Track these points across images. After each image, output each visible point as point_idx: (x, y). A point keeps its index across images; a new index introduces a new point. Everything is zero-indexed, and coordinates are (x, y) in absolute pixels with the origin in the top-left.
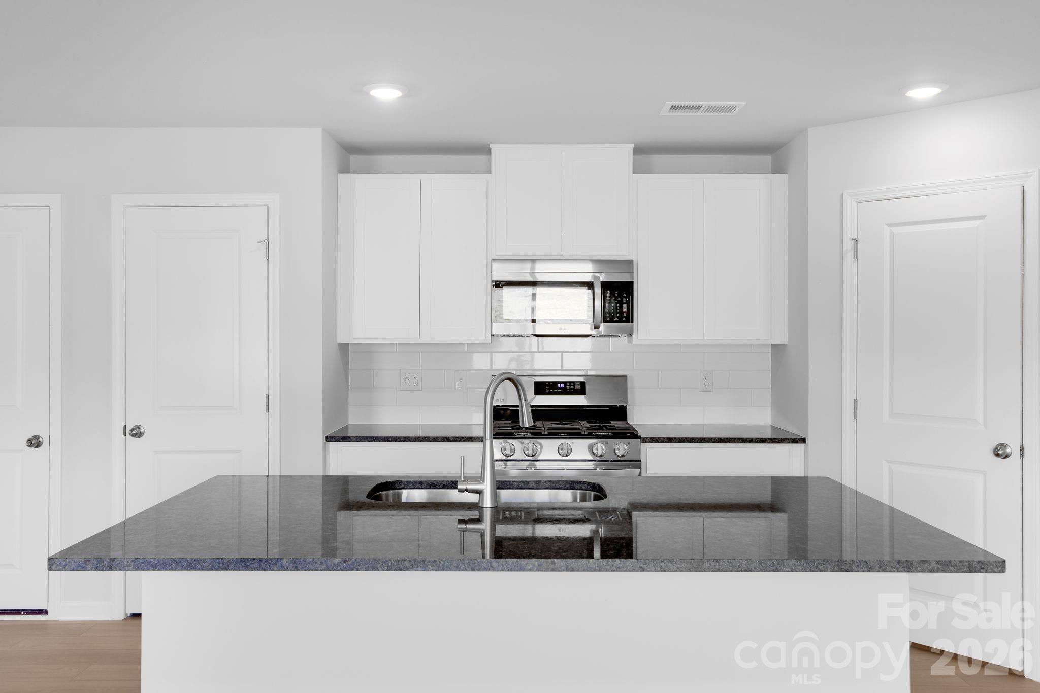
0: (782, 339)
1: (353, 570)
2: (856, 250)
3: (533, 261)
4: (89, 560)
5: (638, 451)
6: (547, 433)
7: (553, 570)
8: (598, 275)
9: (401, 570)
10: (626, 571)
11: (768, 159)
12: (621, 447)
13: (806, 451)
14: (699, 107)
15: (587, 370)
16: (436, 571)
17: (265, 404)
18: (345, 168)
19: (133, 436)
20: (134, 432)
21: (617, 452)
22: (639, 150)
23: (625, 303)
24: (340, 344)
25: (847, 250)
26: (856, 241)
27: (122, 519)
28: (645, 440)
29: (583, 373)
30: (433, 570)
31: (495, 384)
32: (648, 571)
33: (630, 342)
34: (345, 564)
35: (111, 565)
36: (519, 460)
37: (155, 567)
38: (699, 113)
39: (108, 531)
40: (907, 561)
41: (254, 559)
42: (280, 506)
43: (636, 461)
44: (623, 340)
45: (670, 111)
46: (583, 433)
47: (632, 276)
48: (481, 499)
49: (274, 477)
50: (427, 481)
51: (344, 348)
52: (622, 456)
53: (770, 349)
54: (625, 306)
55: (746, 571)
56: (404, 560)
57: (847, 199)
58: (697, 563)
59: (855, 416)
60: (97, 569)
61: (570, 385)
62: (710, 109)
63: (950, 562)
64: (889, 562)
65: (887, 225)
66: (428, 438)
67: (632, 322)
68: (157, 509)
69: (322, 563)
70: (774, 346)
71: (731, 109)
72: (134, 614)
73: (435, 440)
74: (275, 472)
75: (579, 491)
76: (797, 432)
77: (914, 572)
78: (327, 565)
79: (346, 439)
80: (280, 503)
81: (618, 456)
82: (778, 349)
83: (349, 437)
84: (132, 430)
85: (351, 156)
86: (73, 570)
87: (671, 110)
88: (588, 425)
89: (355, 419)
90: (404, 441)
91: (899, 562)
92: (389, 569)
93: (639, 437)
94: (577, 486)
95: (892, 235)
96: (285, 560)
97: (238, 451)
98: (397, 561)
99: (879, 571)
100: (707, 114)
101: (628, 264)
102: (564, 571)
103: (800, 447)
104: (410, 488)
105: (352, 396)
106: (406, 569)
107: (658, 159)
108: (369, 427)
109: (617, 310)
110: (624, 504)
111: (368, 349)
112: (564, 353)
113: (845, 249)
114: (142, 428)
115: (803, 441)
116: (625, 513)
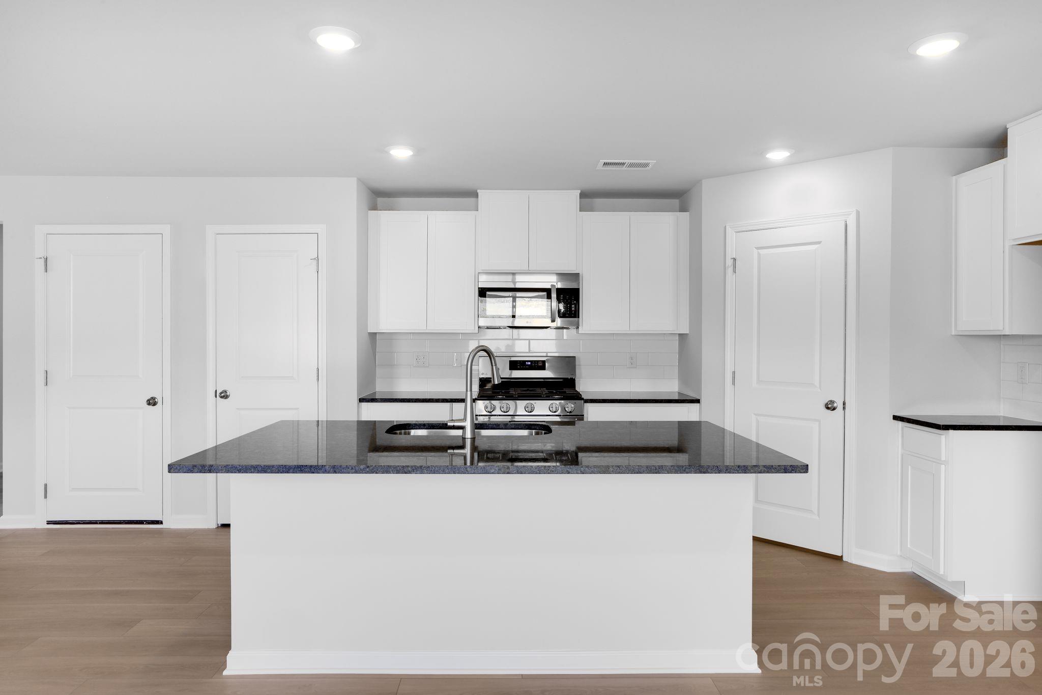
0: (685, 330)
1: (373, 473)
2: (735, 267)
3: (514, 274)
4: (196, 466)
5: (582, 409)
6: (517, 396)
7: (508, 473)
8: (555, 284)
9: (406, 473)
10: (557, 473)
11: (676, 202)
12: (570, 406)
13: (700, 409)
14: (623, 164)
15: (547, 353)
16: (429, 473)
17: (316, 375)
18: (374, 207)
19: (221, 397)
20: (222, 395)
21: (567, 409)
22: (583, 195)
23: (573, 304)
24: (370, 334)
25: (728, 265)
26: (735, 259)
27: (215, 445)
28: (587, 401)
29: (545, 354)
30: (427, 473)
31: (474, 353)
32: (572, 474)
33: (578, 332)
34: (368, 469)
35: (210, 469)
36: (497, 415)
37: (239, 471)
38: (624, 168)
39: (205, 451)
40: (744, 466)
41: (306, 466)
42: (327, 451)
43: (581, 415)
44: (573, 331)
45: (602, 167)
46: (543, 396)
47: (579, 286)
48: (464, 433)
49: (322, 421)
50: (428, 424)
51: (373, 335)
52: (570, 412)
53: (677, 338)
54: (573, 306)
55: (637, 473)
56: (408, 466)
57: (729, 230)
58: (605, 470)
59: (734, 383)
60: (201, 472)
61: (535, 363)
62: (631, 165)
63: (772, 466)
64: (733, 466)
65: (755, 248)
66: (432, 399)
67: (579, 317)
68: (239, 439)
69: (352, 469)
70: (680, 335)
71: (646, 165)
72: (223, 524)
73: (437, 401)
74: (323, 418)
75: (534, 431)
76: (694, 396)
77: (749, 473)
78: (355, 470)
79: (373, 400)
80: (327, 449)
81: (568, 412)
82: (682, 336)
83: (376, 399)
84: (221, 393)
85: (378, 199)
86: (185, 473)
87: (604, 166)
88: (547, 391)
89: (381, 388)
90: (415, 402)
91: (739, 467)
92: (398, 472)
93: (583, 399)
94: (533, 427)
95: (759, 254)
96: (328, 467)
97: (297, 409)
98: (403, 467)
99: (725, 473)
100: (629, 169)
101: (576, 276)
102: (515, 473)
103: (696, 405)
104: (416, 429)
105: (379, 371)
106: (409, 472)
107: (599, 201)
108: (391, 393)
109: (568, 309)
110: (573, 449)
111: (390, 336)
112: (531, 341)
113: (727, 265)
114: (228, 392)
115: (698, 401)
116: (574, 454)
